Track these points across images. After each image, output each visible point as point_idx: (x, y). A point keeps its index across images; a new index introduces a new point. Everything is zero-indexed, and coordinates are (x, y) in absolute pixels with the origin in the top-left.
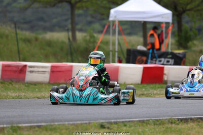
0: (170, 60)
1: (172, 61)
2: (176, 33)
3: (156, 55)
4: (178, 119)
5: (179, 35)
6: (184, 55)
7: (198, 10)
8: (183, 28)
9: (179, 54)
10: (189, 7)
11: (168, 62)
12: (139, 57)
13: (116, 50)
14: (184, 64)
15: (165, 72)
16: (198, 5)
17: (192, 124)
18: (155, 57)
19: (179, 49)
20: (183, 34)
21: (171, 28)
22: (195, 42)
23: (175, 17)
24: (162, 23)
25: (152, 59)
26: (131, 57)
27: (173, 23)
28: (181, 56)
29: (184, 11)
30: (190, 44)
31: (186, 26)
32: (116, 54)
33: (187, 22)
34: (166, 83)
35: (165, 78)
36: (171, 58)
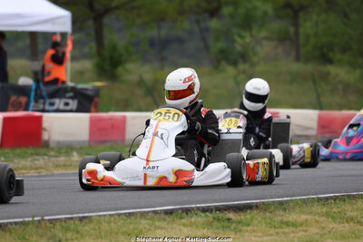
0: (70, 101)
1: (73, 104)
3: (44, 93)
5: (99, 54)
6: (97, 92)
7: (133, 8)
9: (87, 89)
11: (67, 104)
12: (14, 98)
14: (97, 108)
15: (45, 124)
18: (42, 97)
25: (36, 101)
28: (90, 93)
29: (107, 11)
30: (120, 70)
34: (46, 145)
35: (45, 136)
36: (72, 98)
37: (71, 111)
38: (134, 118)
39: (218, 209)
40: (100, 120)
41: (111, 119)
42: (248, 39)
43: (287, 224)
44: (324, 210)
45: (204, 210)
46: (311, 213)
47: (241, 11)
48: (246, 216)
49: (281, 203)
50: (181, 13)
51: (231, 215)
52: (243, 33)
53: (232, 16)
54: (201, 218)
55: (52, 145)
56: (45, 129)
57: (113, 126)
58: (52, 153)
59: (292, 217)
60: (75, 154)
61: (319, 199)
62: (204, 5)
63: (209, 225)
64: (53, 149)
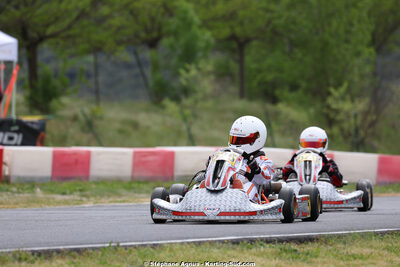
0: (15, 136)
1: (18, 138)
2: (27, 82)
4: (33, 252)
5: (32, 86)
6: (43, 125)
7: (69, 37)
8: (40, 72)
9: (32, 123)
10: (50, 30)
11: (11, 138)
14: (43, 144)
15: (6, 158)
16: (69, 27)
17: (60, 261)
19: (31, 113)
20: (40, 84)
21: (15, 72)
22: (65, 100)
23: (24, 51)
27: (20, 63)
28: (35, 127)
29: (42, 39)
30: (54, 103)
31: (45, 68)
33: (48, 61)
34: (7, 180)
35: (6, 171)
36: (17, 132)
38: (99, 154)
39: (281, 241)
40: (64, 154)
41: (75, 154)
42: (193, 72)
43: (355, 257)
44: (383, 244)
45: (269, 241)
46: (371, 247)
47: (182, 41)
48: (309, 247)
49: (340, 236)
50: (119, 43)
51: (294, 246)
52: (187, 66)
53: (172, 47)
54: (268, 248)
55: (12, 180)
56: (5, 164)
57: (77, 162)
58: (14, 189)
59: (355, 250)
60: (38, 190)
61: (376, 234)
62: (143, 35)
64: (14, 185)
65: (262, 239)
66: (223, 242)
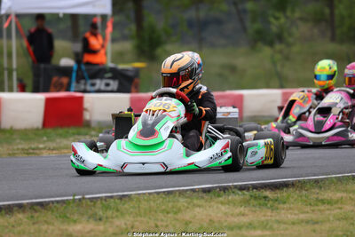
0: (111, 82)
1: (114, 84)
3: (86, 74)
5: (139, 36)
6: (137, 72)
9: (127, 70)
12: (55, 79)
13: (14, 66)
15: (86, 104)
18: (83, 78)
19: (138, 60)
20: (146, 33)
24: (95, 16)
25: (78, 82)
26: (42, 80)
28: (130, 74)
30: (159, 51)
32: (15, 74)
34: (88, 124)
35: (87, 116)
36: (112, 78)
37: (112, 91)
39: (255, 187)
43: (323, 202)
45: (242, 188)
46: (346, 191)
48: (283, 194)
49: (317, 181)
51: (268, 193)
52: (277, 14)
54: (238, 196)
55: (93, 125)
56: (86, 110)
58: (93, 133)
59: (327, 195)
63: (246, 203)
64: (94, 129)
65: (235, 187)
66: (194, 190)
